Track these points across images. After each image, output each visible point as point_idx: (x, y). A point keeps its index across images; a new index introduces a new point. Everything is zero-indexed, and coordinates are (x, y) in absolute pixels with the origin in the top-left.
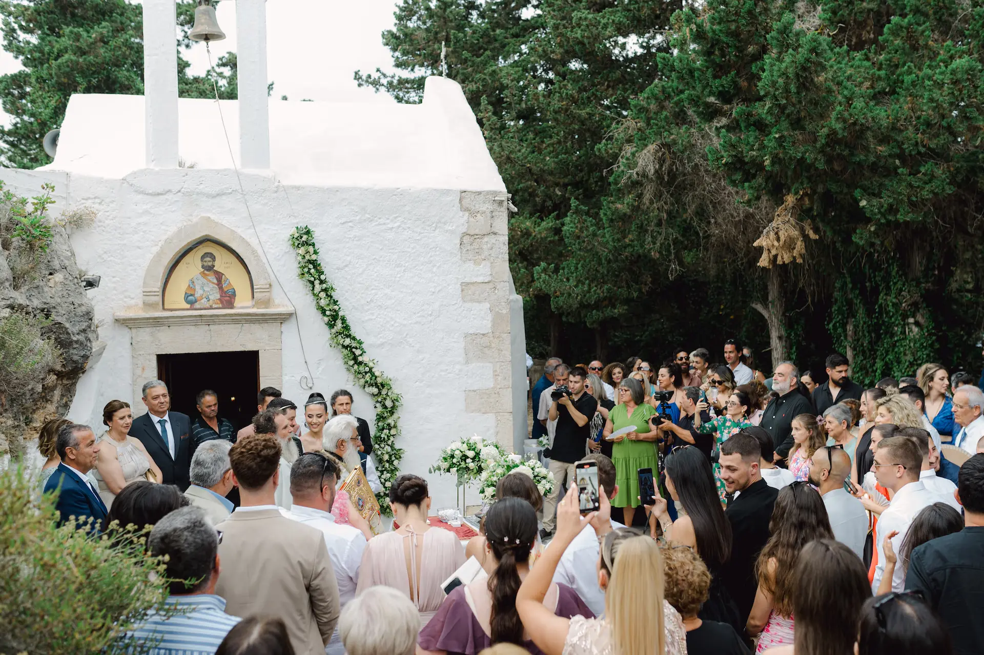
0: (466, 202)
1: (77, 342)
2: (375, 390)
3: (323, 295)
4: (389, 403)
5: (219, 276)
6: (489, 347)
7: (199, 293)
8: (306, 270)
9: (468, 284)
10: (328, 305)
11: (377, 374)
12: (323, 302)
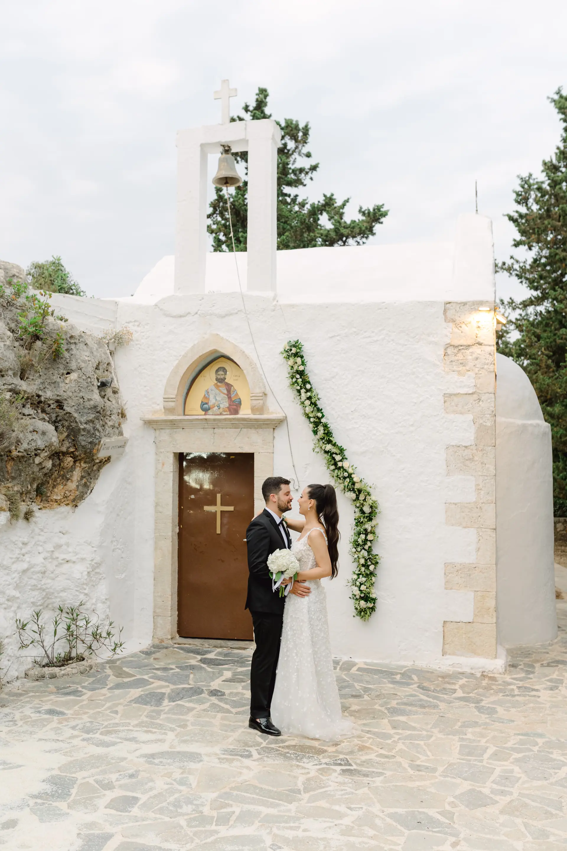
0: (450, 314)
1: (84, 429)
2: (353, 496)
3: (308, 402)
4: (367, 509)
5: (229, 387)
6: (471, 460)
7: (212, 401)
8: (294, 380)
9: (451, 395)
10: (312, 412)
11: (355, 480)
12: (309, 409)
